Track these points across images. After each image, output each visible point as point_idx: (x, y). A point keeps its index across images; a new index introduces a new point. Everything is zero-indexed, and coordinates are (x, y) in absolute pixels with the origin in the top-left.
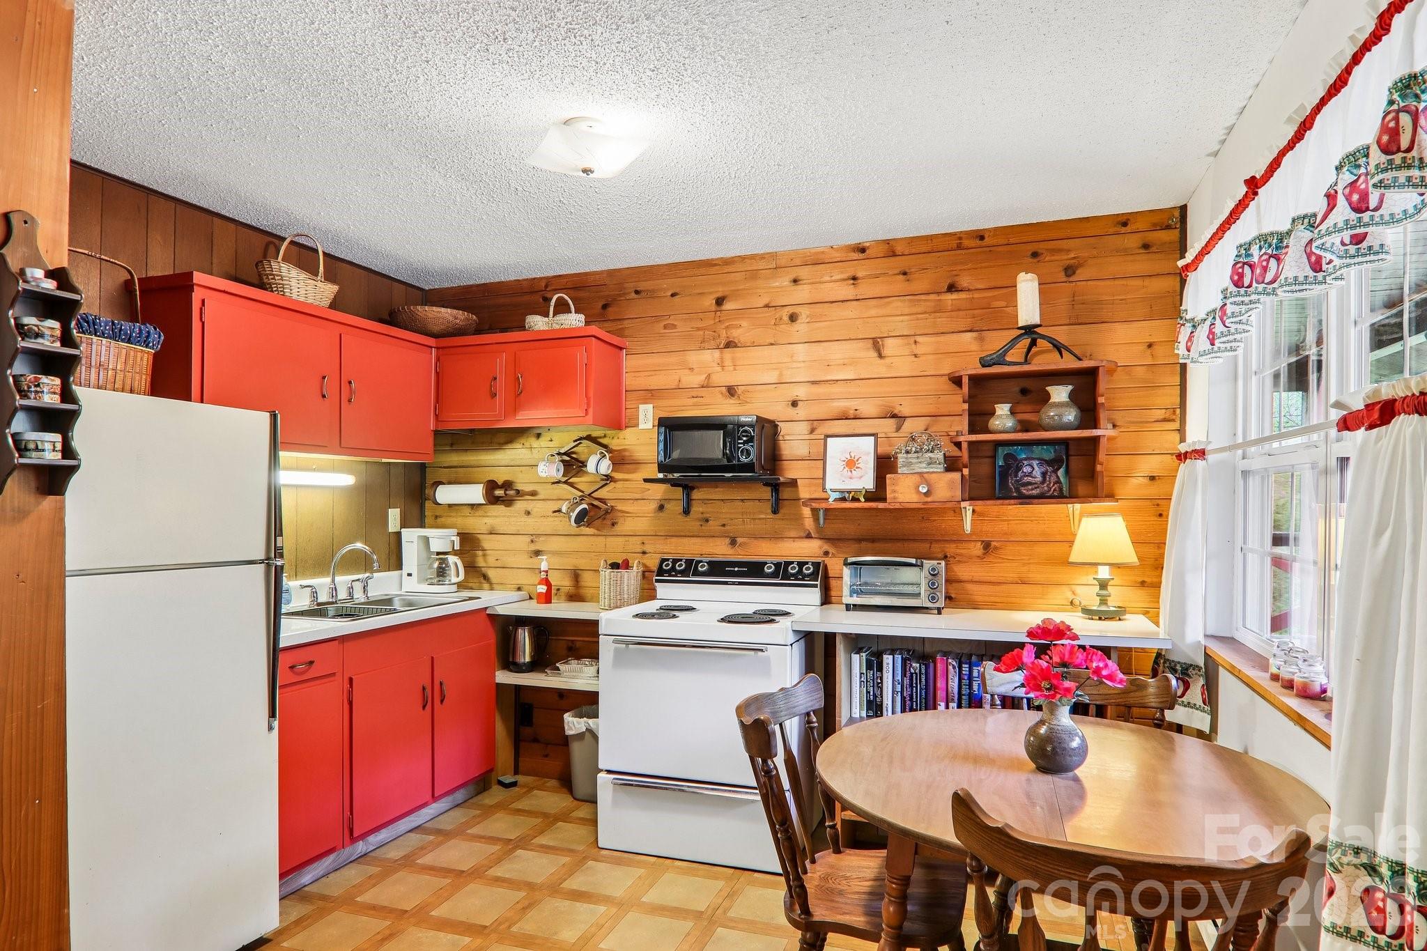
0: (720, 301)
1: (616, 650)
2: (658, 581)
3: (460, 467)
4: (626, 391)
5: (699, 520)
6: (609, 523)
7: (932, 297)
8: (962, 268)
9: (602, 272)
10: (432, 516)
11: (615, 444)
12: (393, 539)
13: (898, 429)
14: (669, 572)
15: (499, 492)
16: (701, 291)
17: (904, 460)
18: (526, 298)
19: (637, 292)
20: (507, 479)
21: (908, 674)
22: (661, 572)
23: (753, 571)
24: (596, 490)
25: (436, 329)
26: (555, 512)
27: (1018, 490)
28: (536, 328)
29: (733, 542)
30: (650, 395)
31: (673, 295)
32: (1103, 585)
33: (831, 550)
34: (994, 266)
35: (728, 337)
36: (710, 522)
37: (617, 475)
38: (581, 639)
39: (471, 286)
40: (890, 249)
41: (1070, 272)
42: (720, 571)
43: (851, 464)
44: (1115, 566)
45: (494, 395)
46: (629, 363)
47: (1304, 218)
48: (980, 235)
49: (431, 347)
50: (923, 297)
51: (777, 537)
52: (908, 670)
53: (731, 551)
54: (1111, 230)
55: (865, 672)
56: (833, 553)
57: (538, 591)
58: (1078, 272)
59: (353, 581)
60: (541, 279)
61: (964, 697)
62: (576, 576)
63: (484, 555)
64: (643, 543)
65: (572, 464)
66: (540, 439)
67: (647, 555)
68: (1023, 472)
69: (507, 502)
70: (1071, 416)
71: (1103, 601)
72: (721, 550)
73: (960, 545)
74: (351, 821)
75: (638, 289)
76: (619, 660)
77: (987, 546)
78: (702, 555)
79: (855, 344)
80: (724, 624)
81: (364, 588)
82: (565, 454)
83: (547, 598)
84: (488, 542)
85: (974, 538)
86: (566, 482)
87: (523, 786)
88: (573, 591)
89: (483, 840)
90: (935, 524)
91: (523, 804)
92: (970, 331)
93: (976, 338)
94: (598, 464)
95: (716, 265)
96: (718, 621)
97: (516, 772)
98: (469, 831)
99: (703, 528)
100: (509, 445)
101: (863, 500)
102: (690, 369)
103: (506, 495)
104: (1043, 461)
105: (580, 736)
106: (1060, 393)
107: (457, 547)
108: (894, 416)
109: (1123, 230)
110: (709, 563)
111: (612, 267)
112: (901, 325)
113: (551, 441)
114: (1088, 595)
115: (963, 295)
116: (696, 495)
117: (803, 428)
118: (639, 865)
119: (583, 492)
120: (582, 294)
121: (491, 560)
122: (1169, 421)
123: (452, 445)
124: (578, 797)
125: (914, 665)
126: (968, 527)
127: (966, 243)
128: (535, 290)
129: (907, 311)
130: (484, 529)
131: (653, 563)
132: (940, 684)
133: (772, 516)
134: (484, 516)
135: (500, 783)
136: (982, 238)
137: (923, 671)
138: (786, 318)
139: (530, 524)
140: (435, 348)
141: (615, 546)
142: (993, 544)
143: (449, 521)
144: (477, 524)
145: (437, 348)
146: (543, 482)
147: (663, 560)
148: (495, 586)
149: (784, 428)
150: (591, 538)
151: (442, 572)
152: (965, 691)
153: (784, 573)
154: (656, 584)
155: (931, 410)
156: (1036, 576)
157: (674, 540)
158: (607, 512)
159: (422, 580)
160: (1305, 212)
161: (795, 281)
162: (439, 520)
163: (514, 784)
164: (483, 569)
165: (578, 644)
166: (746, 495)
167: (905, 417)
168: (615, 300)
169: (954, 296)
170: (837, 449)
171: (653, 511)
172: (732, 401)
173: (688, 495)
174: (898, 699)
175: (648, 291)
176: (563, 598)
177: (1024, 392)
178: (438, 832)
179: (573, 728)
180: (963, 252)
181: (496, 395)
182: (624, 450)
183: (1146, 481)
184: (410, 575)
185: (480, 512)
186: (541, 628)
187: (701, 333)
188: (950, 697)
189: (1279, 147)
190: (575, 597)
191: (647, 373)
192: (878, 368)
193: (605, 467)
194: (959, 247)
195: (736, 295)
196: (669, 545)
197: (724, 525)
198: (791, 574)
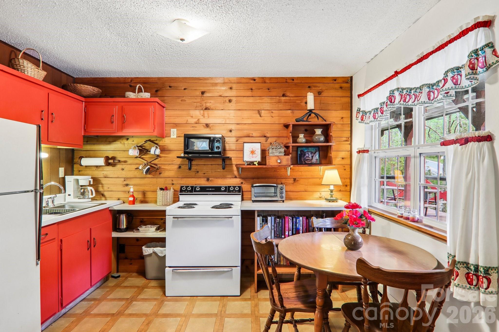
0: (203, 93)
1: (173, 221)
2: (180, 194)
3: (91, 151)
4: (165, 123)
5: (195, 172)
6: (158, 173)
7: (278, 98)
8: (287, 89)
9: (155, 78)
10: (77, 170)
11: (161, 143)
12: (61, 180)
13: (266, 141)
14: (184, 191)
15: (111, 161)
16: (196, 89)
17: (271, 151)
18: (122, 85)
19: (170, 87)
20: (113, 156)
21: (276, 223)
22: (181, 191)
23: (217, 190)
24: (153, 161)
25: (85, 94)
26: (136, 169)
27: (305, 162)
28: (130, 97)
29: (208, 180)
30: (176, 125)
31: (185, 89)
32: (332, 191)
33: (244, 182)
34: (297, 89)
35: (206, 106)
36: (199, 173)
37: (162, 155)
38: (147, 217)
39: (97, 78)
40: (264, 80)
41: (319, 93)
42: (204, 190)
43: (253, 152)
44: (334, 185)
45: (112, 123)
46: (167, 113)
47: (427, 85)
48: (293, 79)
49: (83, 101)
50: (274, 97)
51: (224, 177)
52: (276, 221)
53: (207, 183)
54: (331, 82)
55: (261, 223)
56: (244, 183)
57: (130, 200)
58: (322, 94)
59: (48, 198)
60: (129, 78)
61: (294, 229)
62: (144, 193)
63: (102, 186)
64: (172, 180)
65: (143, 150)
66: (128, 140)
67: (174, 185)
68: (306, 156)
69: (114, 165)
70: (322, 138)
71: (332, 196)
72: (203, 182)
73: (286, 180)
74: (62, 300)
75: (170, 86)
76: (174, 225)
77: (295, 180)
78: (196, 184)
79: (252, 112)
80: (214, 209)
81: (53, 201)
82: (140, 146)
83: (133, 202)
84: (104, 181)
85: (291, 177)
86: (140, 157)
87: (123, 277)
88: (143, 199)
89: (116, 300)
90: (278, 173)
91: (126, 284)
92: (290, 110)
93: (291, 112)
94: (154, 151)
95: (201, 80)
96: (211, 208)
97: (118, 272)
98: (108, 297)
99: (196, 174)
100: (114, 142)
101: (257, 165)
102: (191, 117)
103: (114, 162)
104: (312, 153)
105: (150, 255)
106: (318, 131)
107: (92, 183)
108: (265, 137)
109: (335, 82)
110: (200, 187)
111: (160, 76)
112: (267, 106)
113: (133, 141)
114: (327, 195)
115: (287, 98)
116: (194, 163)
117: (234, 139)
118: (184, 300)
119: (147, 161)
120: (147, 85)
121: (106, 188)
122: (347, 141)
123: (87, 142)
124: (149, 278)
125: (278, 219)
126: (289, 173)
127: (288, 81)
128: (126, 82)
129: (269, 102)
130: (102, 176)
131: (178, 188)
132: (287, 225)
133: (222, 170)
134: (102, 171)
135: (113, 277)
136: (293, 80)
137: (281, 221)
138: (227, 101)
139: (124, 174)
140: (84, 102)
141: (161, 182)
142: (297, 179)
143: (86, 172)
144: (98, 174)
145: (85, 102)
146: (131, 157)
147: (182, 187)
148: (108, 199)
149: (227, 139)
150: (151, 179)
151: (83, 194)
152: (294, 227)
153: (228, 190)
154: (180, 196)
155: (277, 135)
156: (309, 188)
157: (185, 179)
158: (158, 169)
159: (76, 197)
160: (427, 83)
161: (231, 88)
162: (81, 172)
163: (119, 277)
164: (102, 192)
165: (145, 220)
166: (213, 163)
167: (269, 137)
168: (161, 89)
169: (284, 98)
170: (248, 147)
171: (176, 168)
172: (208, 129)
173: (191, 163)
174: (273, 231)
175: (174, 87)
176: (138, 202)
177: (306, 130)
178: (94, 299)
179: (147, 252)
180: (287, 84)
181: (113, 122)
182: (165, 146)
183: (341, 159)
184: (69, 195)
185: (101, 169)
186: (130, 214)
187: (196, 104)
188: (289, 230)
189: (409, 63)
190: (144, 201)
191: (174, 117)
192: (260, 120)
193: (158, 152)
194: (286, 82)
195: (209, 91)
196: (183, 181)
197: (204, 174)
198: (231, 190)
